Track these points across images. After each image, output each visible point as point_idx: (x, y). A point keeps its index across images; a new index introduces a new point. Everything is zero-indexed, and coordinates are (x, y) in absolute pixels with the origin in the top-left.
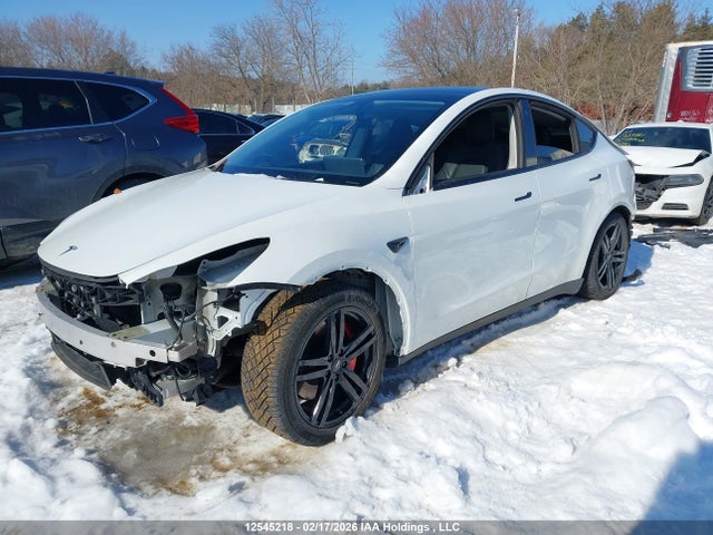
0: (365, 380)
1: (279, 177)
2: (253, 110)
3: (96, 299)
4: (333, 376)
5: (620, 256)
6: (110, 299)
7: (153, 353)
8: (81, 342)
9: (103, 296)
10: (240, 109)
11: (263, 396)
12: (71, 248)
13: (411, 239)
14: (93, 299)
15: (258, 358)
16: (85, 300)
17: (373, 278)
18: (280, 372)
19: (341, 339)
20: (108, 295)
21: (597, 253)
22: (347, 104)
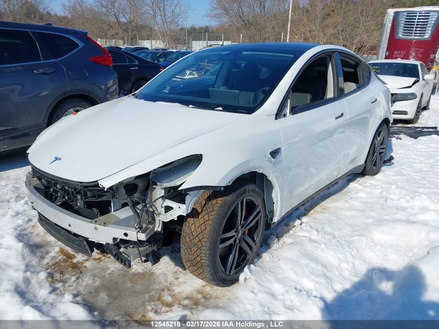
0: (254, 241)
1: (191, 106)
2: (124, 43)
3: (81, 197)
4: (238, 241)
5: (383, 149)
6: (91, 197)
7: (126, 235)
8: (70, 225)
9: (86, 195)
10: (116, 42)
11: (198, 259)
12: (56, 159)
13: (283, 149)
14: (79, 197)
15: (194, 233)
16: (68, 194)
17: (263, 176)
18: (211, 244)
19: (243, 217)
20: (89, 194)
21: (373, 148)
22: (224, 53)
